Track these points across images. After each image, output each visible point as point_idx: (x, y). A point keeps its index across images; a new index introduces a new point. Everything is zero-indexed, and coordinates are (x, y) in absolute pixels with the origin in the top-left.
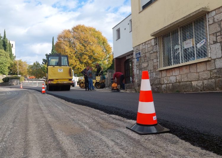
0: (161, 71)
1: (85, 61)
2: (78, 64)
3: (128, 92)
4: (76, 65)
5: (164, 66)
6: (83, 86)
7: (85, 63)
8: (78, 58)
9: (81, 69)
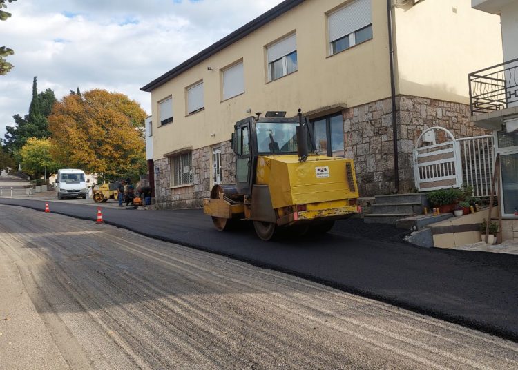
0: (172, 189)
1: (107, 153)
2: (93, 159)
3: (146, 208)
4: (89, 162)
5: (176, 184)
6: (99, 199)
7: (107, 157)
8: (94, 148)
9: (99, 167)
